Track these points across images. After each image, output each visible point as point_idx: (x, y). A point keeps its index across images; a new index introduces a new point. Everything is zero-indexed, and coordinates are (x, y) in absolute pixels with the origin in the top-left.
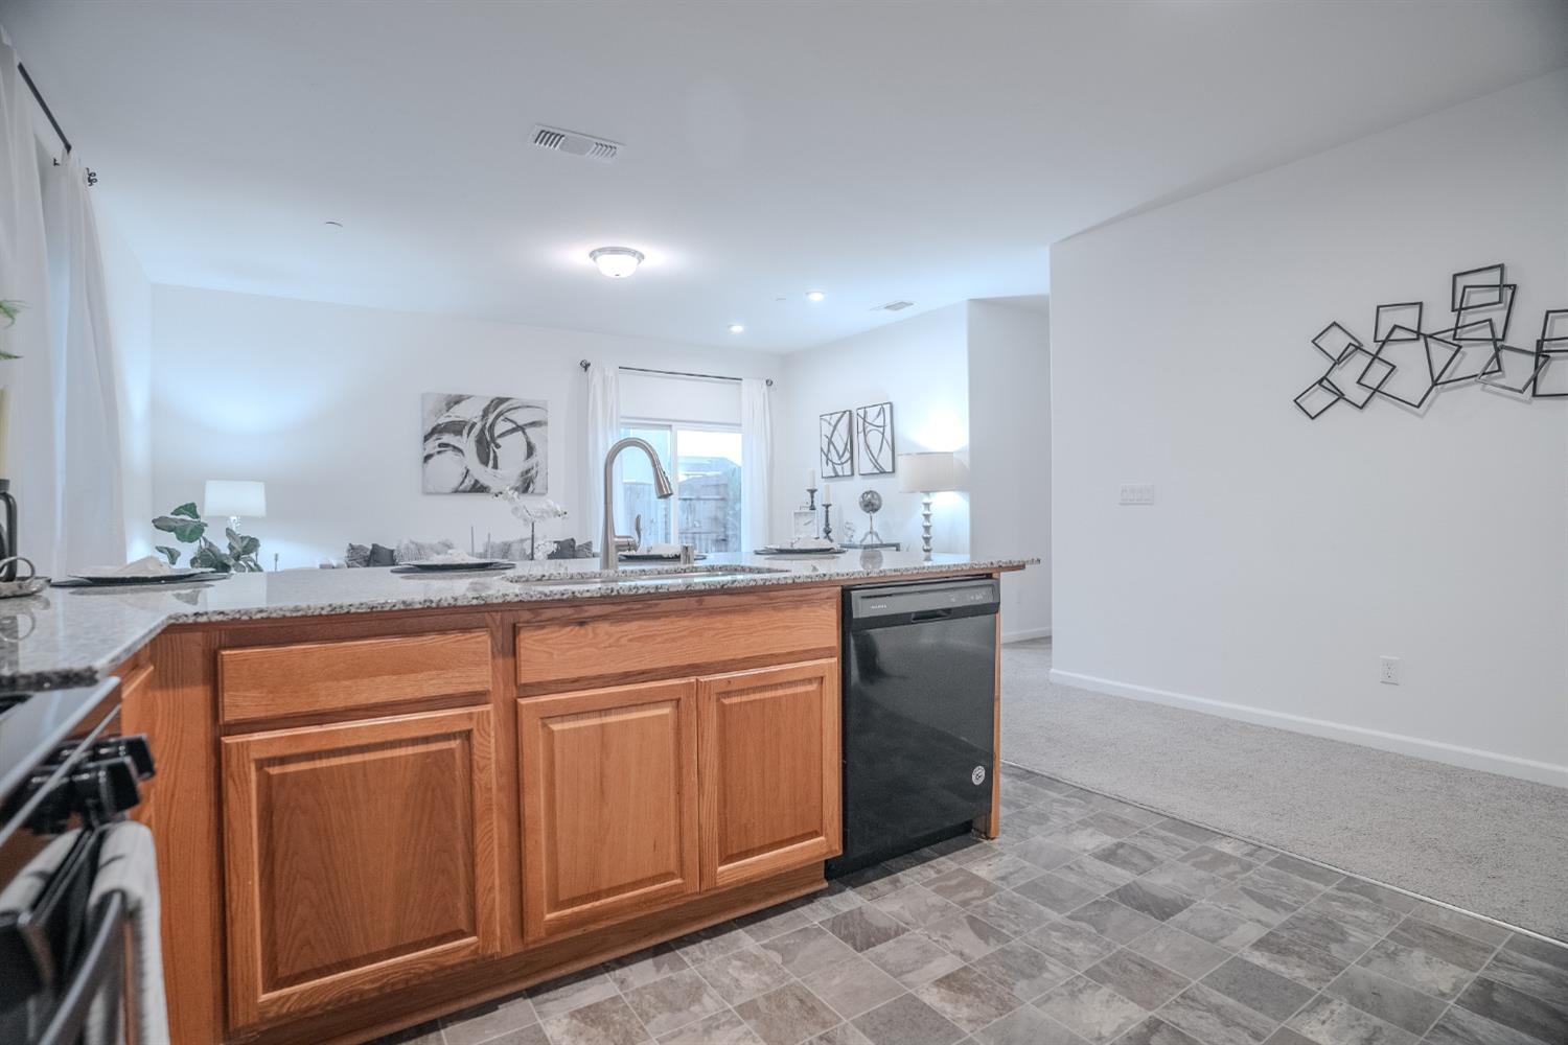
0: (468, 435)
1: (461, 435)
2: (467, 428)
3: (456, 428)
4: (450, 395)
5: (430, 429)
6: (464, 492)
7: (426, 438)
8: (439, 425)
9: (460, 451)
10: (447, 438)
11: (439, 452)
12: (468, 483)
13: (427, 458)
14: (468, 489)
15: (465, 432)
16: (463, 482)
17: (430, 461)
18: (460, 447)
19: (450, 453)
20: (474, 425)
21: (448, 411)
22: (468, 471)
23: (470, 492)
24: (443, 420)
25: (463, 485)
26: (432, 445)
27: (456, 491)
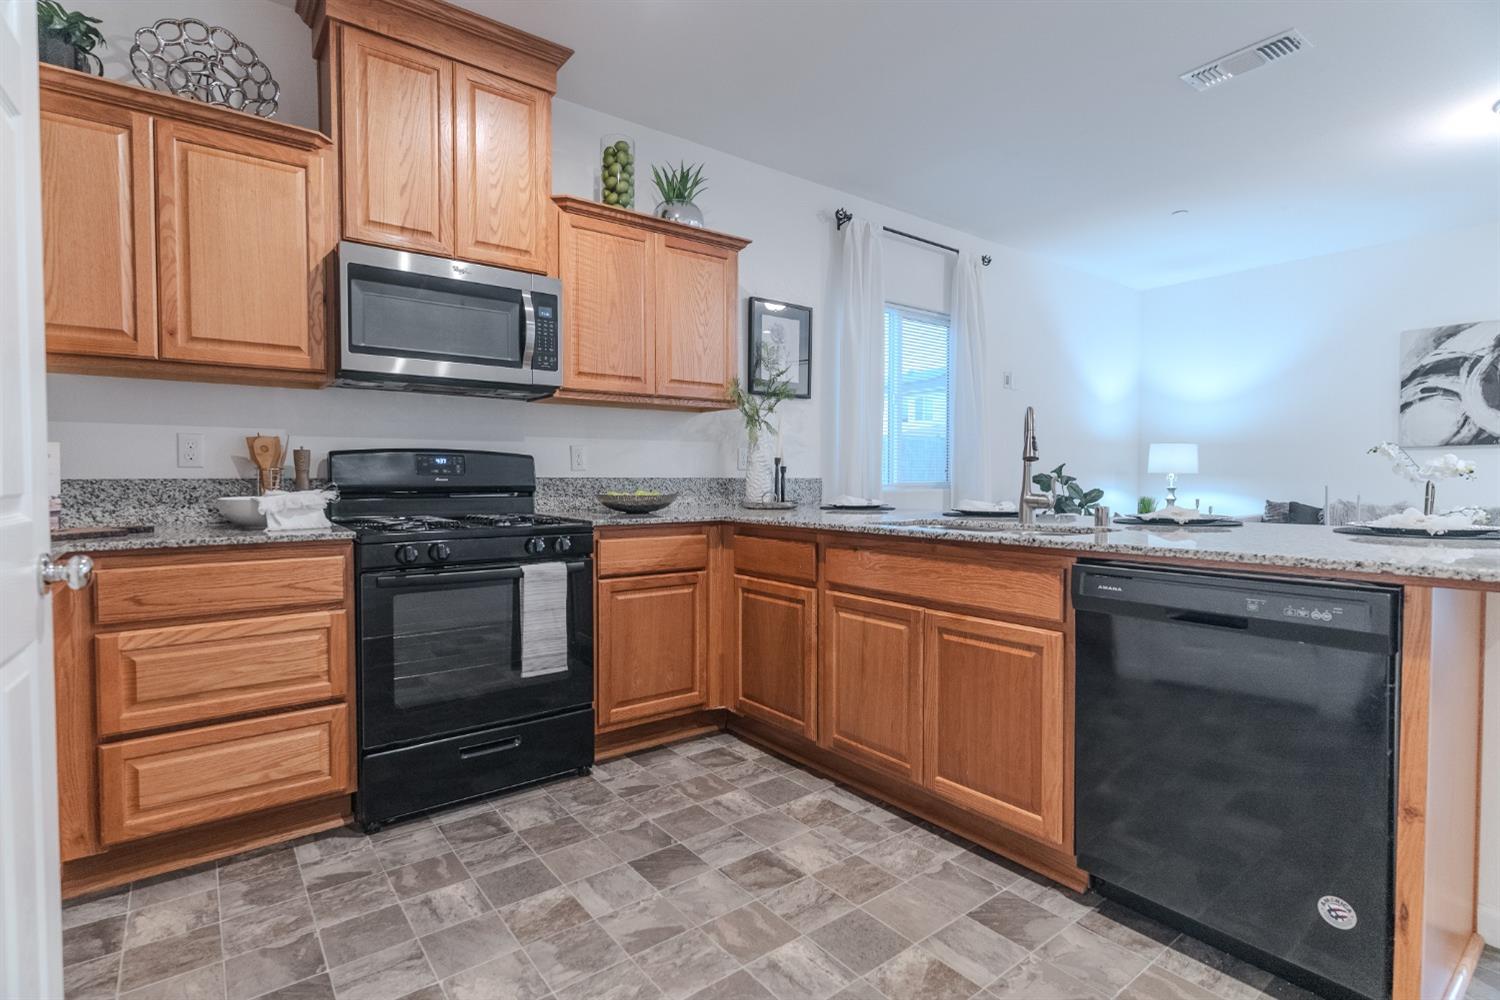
0: (1469, 373)
1: (1458, 374)
2: (1467, 365)
3: (1450, 367)
4: (1440, 329)
5: (1409, 373)
6: (1460, 444)
7: (1404, 384)
8: (1422, 366)
9: (1456, 394)
10: (1433, 381)
11: (1421, 399)
12: (1467, 432)
13: (1405, 407)
14: (1467, 440)
15: (1464, 371)
16: (1458, 432)
17: (1408, 411)
18: (1455, 390)
19: (1438, 400)
20: (1478, 360)
21: (1436, 348)
22: (1466, 419)
23: (1470, 443)
24: (1429, 360)
25: (1459, 437)
26: (1414, 391)
27: (1447, 444)
